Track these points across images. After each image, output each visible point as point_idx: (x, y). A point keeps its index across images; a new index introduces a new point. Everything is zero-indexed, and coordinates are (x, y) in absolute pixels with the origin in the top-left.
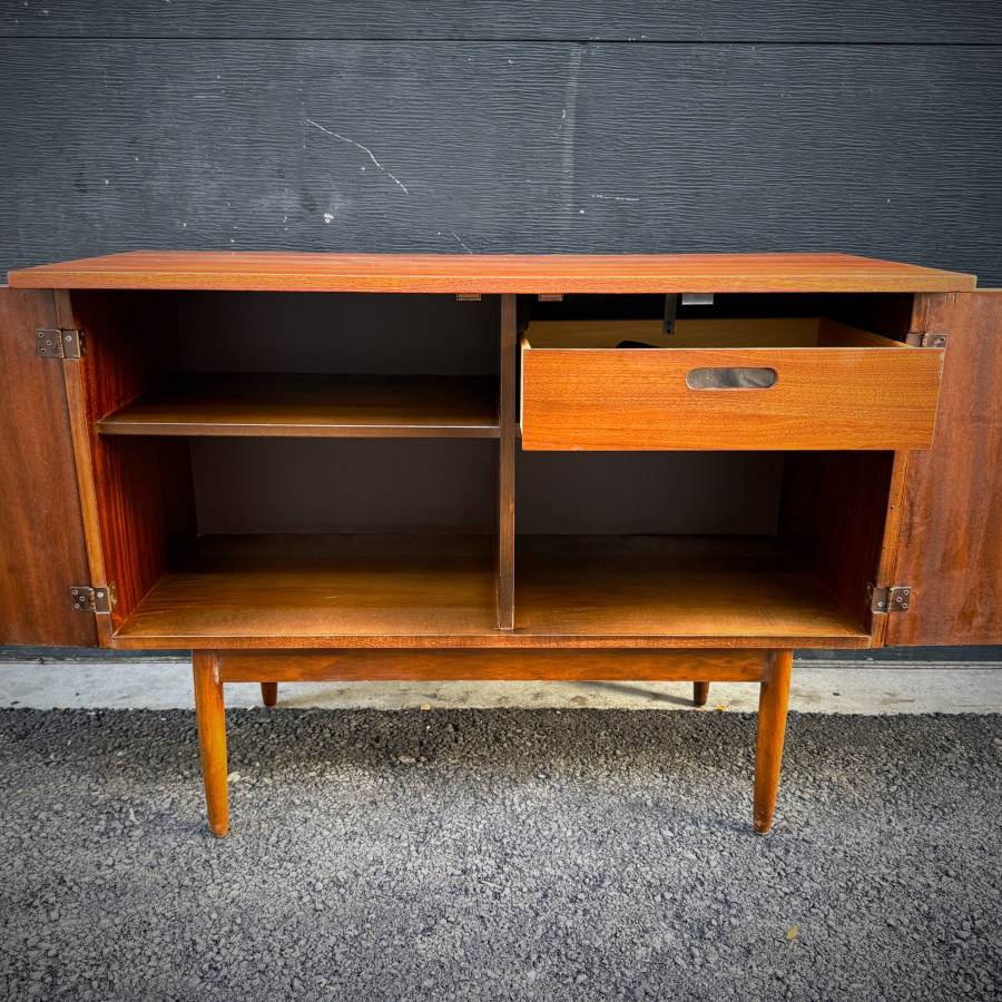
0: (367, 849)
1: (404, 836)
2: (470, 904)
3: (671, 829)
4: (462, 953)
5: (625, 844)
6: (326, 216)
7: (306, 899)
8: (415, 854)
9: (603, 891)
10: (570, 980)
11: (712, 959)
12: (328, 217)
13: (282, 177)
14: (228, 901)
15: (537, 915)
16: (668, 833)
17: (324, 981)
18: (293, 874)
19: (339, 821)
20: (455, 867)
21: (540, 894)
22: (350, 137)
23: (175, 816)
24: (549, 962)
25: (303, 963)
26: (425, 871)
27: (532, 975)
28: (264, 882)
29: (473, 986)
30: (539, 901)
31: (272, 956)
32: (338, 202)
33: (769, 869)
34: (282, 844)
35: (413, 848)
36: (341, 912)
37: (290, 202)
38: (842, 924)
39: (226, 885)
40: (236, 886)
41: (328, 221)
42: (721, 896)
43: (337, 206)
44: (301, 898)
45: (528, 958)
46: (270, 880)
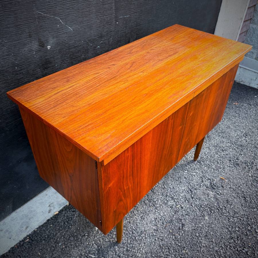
0: (150, 218)
1: (152, 209)
2: (181, 213)
3: (185, 170)
4: (193, 224)
5: (184, 179)
6: (48, 47)
7: (157, 239)
8: (159, 211)
9: (193, 192)
10: (212, 214)
11: (221, 192)
12: (49, 47)
13: (31, 37)
14: (145, 254)
15: (192, 206)
16: (186, 171)
17: (184, 251)
18: (147, 236)
19: (136, 216)
20: (168, 208)
21: (187, 201)
22: (53, 15)
23: (103, 247)
24: (205, 213)
25: (176, 251)
26: (165, 213)
27: (206, 218)
28: (145, 243)
29: (203, 229)
30: (189, 203)
31: (170, 256)
32: (52, 41)
33: (206, 168)
34: (134, 232)
35: (157, 210)
36: (166, 236)
37: (35, 45)
38: (224, 171)
39: (139, 251)
40: (141, 249)
41: (49, 49)
42: (207, 179)
43: (51, 42)
44: (155, 240)
45: (202, 215)
46: (145, 242)
